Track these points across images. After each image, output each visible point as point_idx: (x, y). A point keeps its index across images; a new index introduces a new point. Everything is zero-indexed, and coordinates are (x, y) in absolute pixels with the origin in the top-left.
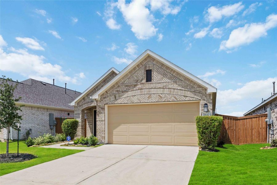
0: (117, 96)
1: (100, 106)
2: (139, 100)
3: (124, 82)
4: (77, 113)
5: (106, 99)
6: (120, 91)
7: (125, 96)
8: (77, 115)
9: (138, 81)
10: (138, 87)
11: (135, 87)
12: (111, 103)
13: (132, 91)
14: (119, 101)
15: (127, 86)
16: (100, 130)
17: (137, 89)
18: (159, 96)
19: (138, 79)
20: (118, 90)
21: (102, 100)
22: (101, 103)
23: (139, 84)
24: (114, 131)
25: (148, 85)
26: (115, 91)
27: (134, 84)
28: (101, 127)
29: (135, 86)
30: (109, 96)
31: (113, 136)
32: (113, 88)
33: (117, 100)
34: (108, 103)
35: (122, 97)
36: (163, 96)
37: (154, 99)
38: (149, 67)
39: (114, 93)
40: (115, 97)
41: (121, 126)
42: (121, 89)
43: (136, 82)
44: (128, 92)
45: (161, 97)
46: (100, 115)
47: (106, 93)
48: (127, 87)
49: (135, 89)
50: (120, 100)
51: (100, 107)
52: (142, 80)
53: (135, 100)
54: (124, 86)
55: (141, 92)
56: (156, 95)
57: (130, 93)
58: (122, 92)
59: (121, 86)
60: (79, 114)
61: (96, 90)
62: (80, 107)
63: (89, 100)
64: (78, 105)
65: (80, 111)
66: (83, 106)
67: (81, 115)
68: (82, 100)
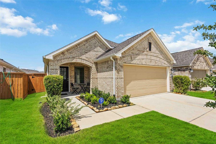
0: (133, 57)
1: (120, 64)
2: (146, 62)
3: (137, 47)
4: (53, 68)
5: (125, 58)
6: (134, 53)
7: (138, 58)
8: (53, 70)
9: (145, 48)
10: (145, 53)
11: (143, 53)
12: (128, 62)
13: (142, 55)
14: (134, 62)
15: (139, 50)
16: (120, 87)
17: (145, 54)
18: (155, 61)
19: (145, 47)
20: (133, 52)
21: (121, 59)
22: (120, 61)
23: (146, 51)
24: (127, 87)
25: (149, 53)
26: (131, 53)
27: (143, 50)
28: (121, 84)
29: (144, 51)
30: (127, 56)
31: (127, 91)
32: (129, 50)
33: (133, 60)
34: (126, 63)
35: (136, 59)
36: (157, 62)
37: (153, 64)
38: (150, 40)
39: (130, 54)
40: (131, 58)
41: (132, 82)
42: (135, 52)
43: (144, 49)
44: (139, 55)
45: (156, 62)
46: (120, 73)
47: (124, 53)
48: (138, 52)
49: (143, 54)
50: (135, 60)
51: (119, 65)
52: (147, 49)
53: (144, 62)
54: (137, 50)
55: (147, 57)
56: (154, 60)
57: (140, 57)
58: (136, 55)
59: (135, 50)
60: (56, 69)
61: (78, 47)
62: (58, 62)
63: (70, 56)
64: (55, 60)
65: (58, 66)
66: (62, 60)
67: (59, 71)
68: (61, 55)
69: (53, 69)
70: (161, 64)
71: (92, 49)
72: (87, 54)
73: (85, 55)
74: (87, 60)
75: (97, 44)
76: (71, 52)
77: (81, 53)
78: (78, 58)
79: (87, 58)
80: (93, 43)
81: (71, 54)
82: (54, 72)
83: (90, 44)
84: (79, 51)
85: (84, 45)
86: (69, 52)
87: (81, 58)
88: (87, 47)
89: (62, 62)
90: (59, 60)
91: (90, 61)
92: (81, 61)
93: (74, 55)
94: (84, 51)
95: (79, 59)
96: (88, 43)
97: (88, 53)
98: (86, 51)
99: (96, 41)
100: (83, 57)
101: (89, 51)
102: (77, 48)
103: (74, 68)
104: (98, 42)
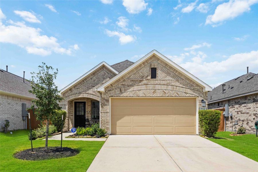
0: (123, 89)
1: (105, 98)
2: (144, 94)
3: (130, 77)
5: (111, 92)
6: (126, 85)
7: (130, 90)
9: (143, 77)
10: (143, 82)
11: (140, 82)
12: (116, 96)
13: (137, 86)
14: (125, 94)
15: (133, 81)
16: (104, 121)
17: (143, 84)
18: (163, 91)
19: (143, 75)
20: (123, 84)
21: (107, 93)
22: (105, 95)
23: (144, 79)
24: (117, 122)
25: (153, 81)
26: (120, 85)
27: (140, 79)
28: (105, 118)
29: (141, 81)
30: (114, 89)
31: (117, 127)
32: (118, 82)
33: (123, 93)
34: (113, 96)
35: (128, 91)
36: (167, 92)
37: (159, 94)
38: (154, 65)
39: (119, 86)
40: (121, 91)
41: (125, 118)
42: (126, 83)
43: (142, 78)
44: (133, 86)
45: (165, 92)
46: (104, 107)
47: (111, 86)
48: (132, 82)
49: (140, 84)
50: (126, 93)
51: (104, 100)
52: (147, 76)
53: (141, 94)
54: (130, 81)
55: (146, 87)
56: (160, 90)
57: (136, 88)
58: (128, 86)
59: (126, 81)
60: (65, 105)
61: (85, 82)
62: (67, 98)
63: (77, 92)
64: (64, 96)
65: (66, 102)
66: (70, 97)
67: (67, 106)
68: (69, 91)
69: (62, 105)
70: (177, 94)
71: (100, 82)
72: (94, 88)
73: (92, 90)
74: (94, 94)
75: (106, 75)
76: (78, 88)
77: (88, 87)
78: (84, 93)
79: (94, 92)
80: (102, 75)
81: (78, 90)
82: (63, 107)
83: (98, 76)
84: (86, 86)
85: (91, 79)
86: (76, 88)
87: (87, 92)
88: (94, 81)
89: (69, 98)
90: (67, 96)
91: (97, 95)
92: (88, 96)
93: (81, 90)
94: (91, 85)
95: (86, 94)
96: (95, 76)
97: (96, 86)
98: (93, 85)
99: (105, 72)
100: (90, 91)
101: (97, 85)
102: (83, 83)
103: (90, 103)
104: (108, 73)
